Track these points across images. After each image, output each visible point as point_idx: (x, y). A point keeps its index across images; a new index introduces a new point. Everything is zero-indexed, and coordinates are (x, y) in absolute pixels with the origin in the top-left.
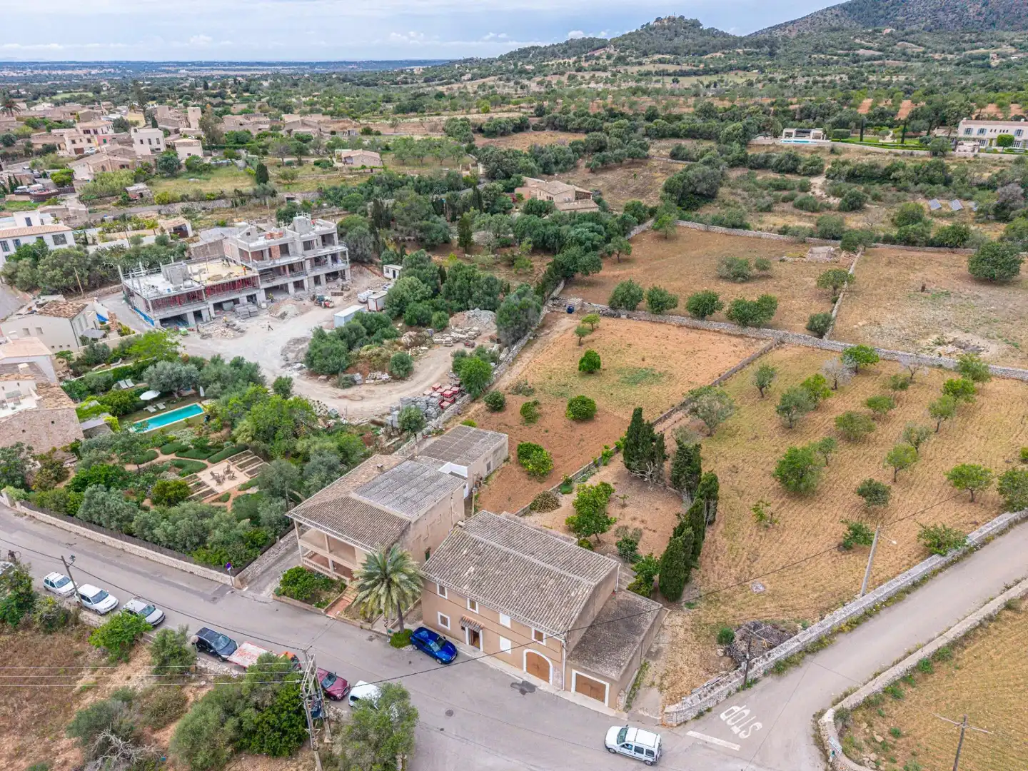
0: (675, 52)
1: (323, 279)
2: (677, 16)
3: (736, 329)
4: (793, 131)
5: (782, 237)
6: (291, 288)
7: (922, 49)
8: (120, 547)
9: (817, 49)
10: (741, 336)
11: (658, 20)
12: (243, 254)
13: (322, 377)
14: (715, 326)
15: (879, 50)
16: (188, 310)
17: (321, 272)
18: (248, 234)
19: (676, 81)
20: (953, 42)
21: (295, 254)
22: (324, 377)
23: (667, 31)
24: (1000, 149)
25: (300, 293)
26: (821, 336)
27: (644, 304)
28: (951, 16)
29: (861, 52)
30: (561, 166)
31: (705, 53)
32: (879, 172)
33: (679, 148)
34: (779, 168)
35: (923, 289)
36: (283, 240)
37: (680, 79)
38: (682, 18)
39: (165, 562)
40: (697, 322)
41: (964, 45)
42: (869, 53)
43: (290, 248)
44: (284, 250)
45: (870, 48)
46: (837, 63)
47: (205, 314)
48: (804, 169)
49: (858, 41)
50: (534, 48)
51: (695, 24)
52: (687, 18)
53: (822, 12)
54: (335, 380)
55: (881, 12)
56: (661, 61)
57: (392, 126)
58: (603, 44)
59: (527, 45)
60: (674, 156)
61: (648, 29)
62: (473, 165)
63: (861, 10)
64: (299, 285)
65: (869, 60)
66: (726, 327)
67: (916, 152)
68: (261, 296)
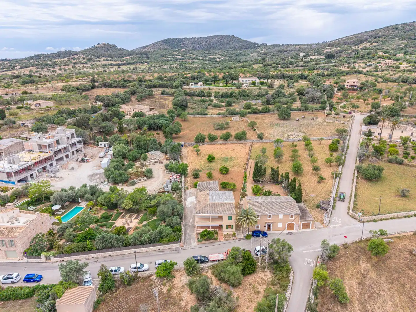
0: (110, 56)
1: (75, 152)
2: (106, 43)
3: (238, 142)
4: (193, 83)
5: (219, 116)
6: (65, 158)
7: (195, 56)
8: (120, 254)
9: (162, 56)
10: (240, 144)
11: (98, 44)
12: (40, 146)
13: (120, 184)
14: (232, 142)
15: (182, 56)
16: (27, 174)
17: (74, 149)
18: (39, 138)
19: (119, 68)
20: (202, 54)
21: (63, 144)
22: (122, 184)
23: (104, 49)
24: (252, 85)
25: (68, 159)
26: (262, 139)
27: (207, 139)
28: (198, 46)
29: (177, 57)
30: (127, 100)
31: (123, 57)
32: (229, 94)
33: (164, 91)
34: (199, 95)
35: (272, 124)
36: (56, 138)
37: (120, 66)
38: (108, 44)
39: (145, 251)
40: (226, 142)
41: (206, 55)
42: (180, 57)
43: (60, 141)
44: (58, 142)
45: (179, 56)
46: (171, 60)
47: (34, 175)
48: (207, 95)
49: (174, 53)
50: (42, 55)
51: (114, 46)
52: (111, 44)
53: (156, 43)
54: (128, 184)
55: (175, 43)
56: (107, 60)
57: (36, 90)
58: (76, 53)
59: (40, 53)
60: (162, 94)
61: (95, 48)
62: (94, 102)
63: (169, 43)
64: (67, 156)
65: (181, 59)
66: (235, 141)
67: (232, 88)
68: (54, 163)
